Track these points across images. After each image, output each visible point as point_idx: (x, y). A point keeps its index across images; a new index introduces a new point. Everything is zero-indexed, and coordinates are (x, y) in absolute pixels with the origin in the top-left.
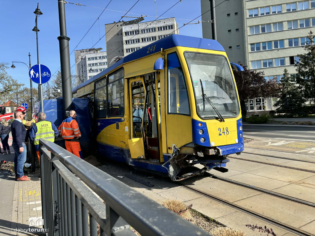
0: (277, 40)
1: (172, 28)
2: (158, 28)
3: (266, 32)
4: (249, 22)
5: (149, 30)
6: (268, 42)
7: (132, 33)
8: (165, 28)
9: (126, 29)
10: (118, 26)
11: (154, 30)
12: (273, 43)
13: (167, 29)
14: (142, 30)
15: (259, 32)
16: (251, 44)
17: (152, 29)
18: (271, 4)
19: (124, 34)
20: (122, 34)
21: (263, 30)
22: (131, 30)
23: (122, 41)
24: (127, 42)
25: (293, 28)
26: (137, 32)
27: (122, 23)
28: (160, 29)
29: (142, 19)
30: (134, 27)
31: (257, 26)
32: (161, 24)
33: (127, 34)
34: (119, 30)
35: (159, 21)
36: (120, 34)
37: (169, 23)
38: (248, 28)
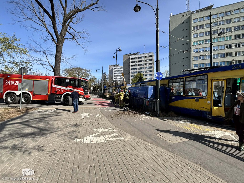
0: (207, 63)
1: (152, 57)
2: (146, 56)
3: (202, 59)
4: (193, 55)
5: (141, 57)
6: (202, 63)
7: (134, 58)
8: (149, 56)
9: (132, 57)
10: (128, 55)
11: (144, 57)
12: (205, 64)
13: (149, 57)
14: (139, 57)
15: (198, 59)
16: (194, 64)
17: (143, 57)
18: (205, 47)
19: (131, 59)
20: (130, 59)
21: (200, 58)
22: (134, 57)
23: (130, 62)
24: (132, 62)
25: (215, 58)
26: (136, 58)
27: (130, 54)
28: (146, 57)
29: (139, 53)
30: (135, 56)
31: (197, 57)
32: (147, 55)
33: (132, 59)
34: (128, 57)
35: (146, 54)
36: (129, 59)
37: (150, 54)
38: (193, 58)
